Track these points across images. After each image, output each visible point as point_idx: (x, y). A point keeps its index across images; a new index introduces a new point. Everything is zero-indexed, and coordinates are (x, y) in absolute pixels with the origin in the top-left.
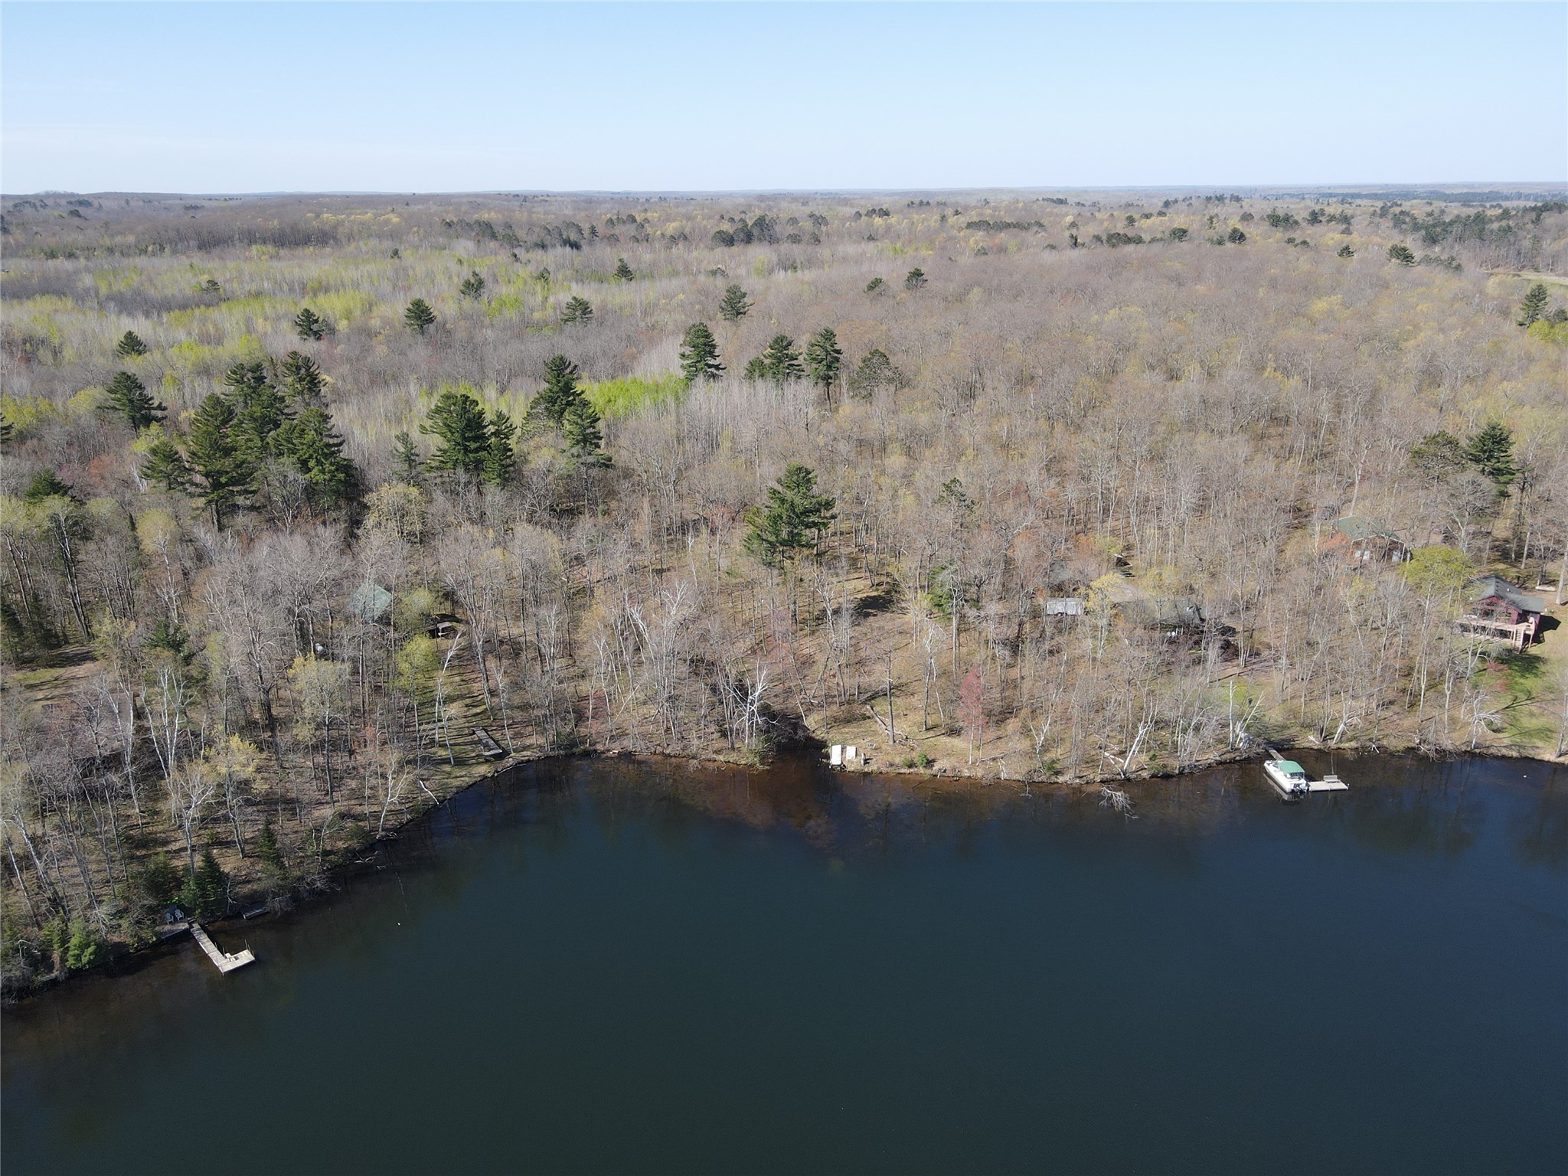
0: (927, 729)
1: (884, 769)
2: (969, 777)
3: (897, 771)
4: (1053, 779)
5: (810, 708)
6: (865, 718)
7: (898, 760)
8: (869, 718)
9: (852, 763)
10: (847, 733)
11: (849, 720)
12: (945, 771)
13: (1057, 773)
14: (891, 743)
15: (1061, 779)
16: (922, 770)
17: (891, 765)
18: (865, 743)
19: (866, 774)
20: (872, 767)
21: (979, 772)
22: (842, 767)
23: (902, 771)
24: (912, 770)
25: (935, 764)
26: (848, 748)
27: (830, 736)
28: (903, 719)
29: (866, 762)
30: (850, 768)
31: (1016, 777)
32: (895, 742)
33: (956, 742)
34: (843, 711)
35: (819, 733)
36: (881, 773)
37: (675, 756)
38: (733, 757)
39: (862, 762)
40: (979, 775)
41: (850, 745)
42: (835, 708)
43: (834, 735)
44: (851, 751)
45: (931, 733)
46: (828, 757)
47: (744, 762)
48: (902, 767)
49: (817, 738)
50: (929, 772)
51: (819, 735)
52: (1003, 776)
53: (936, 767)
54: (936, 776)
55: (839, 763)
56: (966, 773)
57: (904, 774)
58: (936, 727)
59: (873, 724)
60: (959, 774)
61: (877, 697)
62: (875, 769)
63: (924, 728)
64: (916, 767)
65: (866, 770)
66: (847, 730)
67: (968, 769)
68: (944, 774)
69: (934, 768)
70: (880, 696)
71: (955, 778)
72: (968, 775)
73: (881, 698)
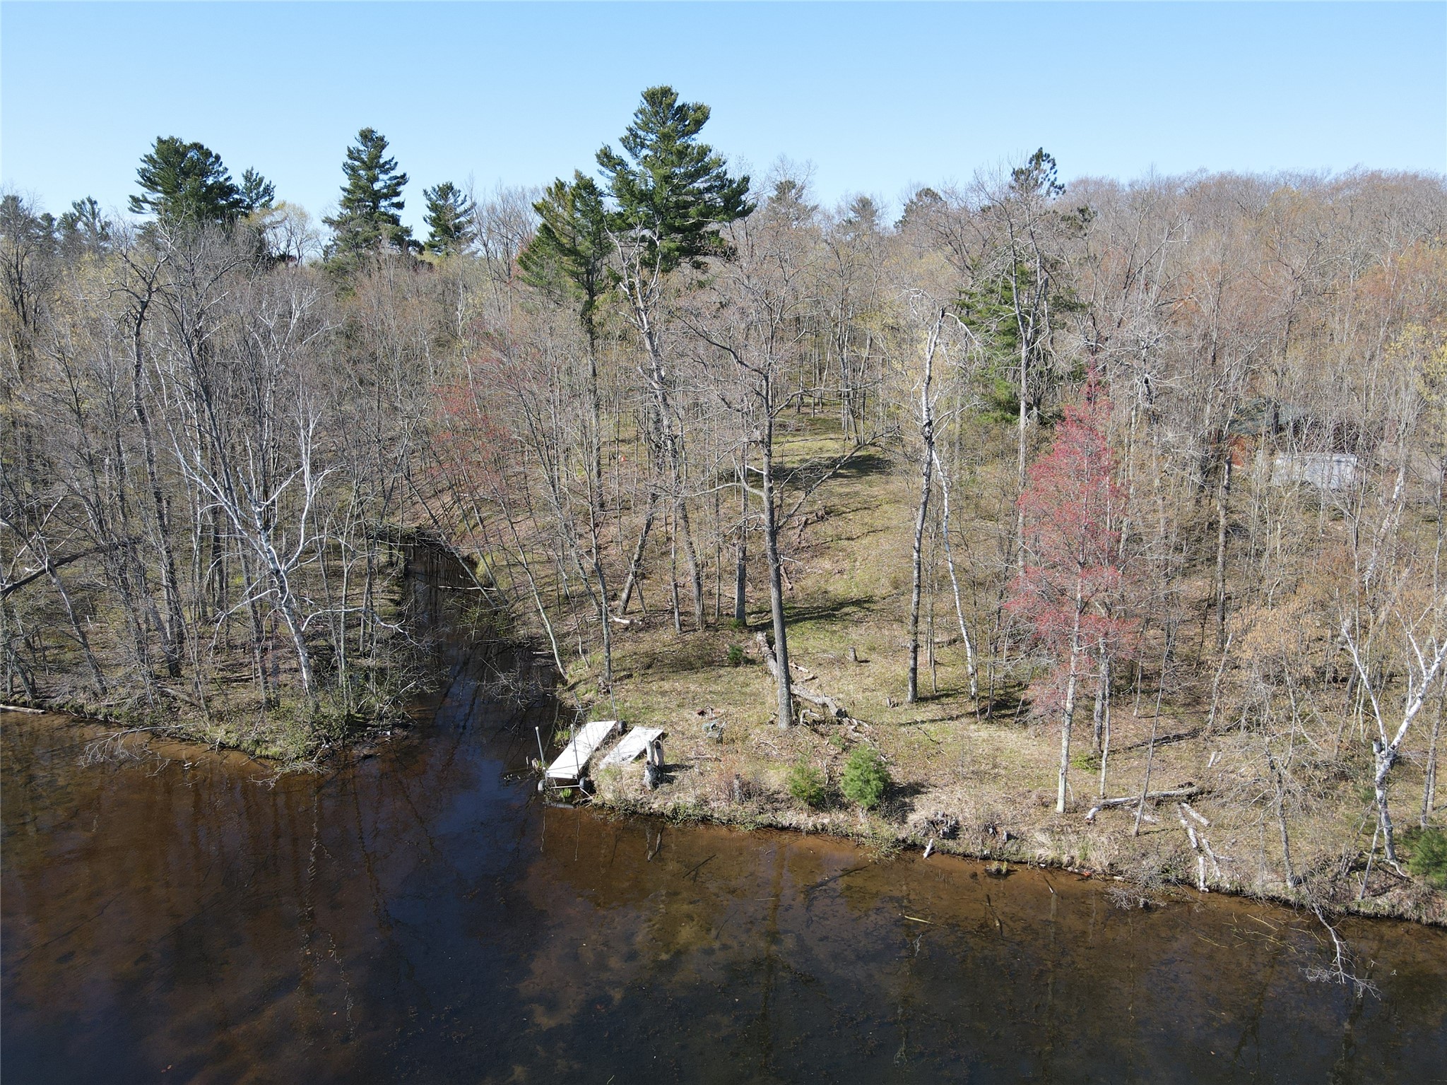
0: (919, 699)
1: (720, 808)
2: (1054, 867)
3: (765, 819)
6: (738, 660)
7: (776, 778)
8: (750, 662)
9: (613, 776)
10: (663, 694)
11: (691, 664)
12: (954, 833)
14: (783, 726)
16: (862, 822)
17: (748, 792)
18: (698, 721)
20: (679, 797)
22: (580, 787)
23: (789, 818)
24: (824, 819)
25: (918, 801)
26: (635, 732)
27: (605, 698)
28: (852, 668)
29: (665, 774)
30: (605, 793)
31: (1265, 883)
32: (796, 722)
34: (685, 643)
35: (583, 689)
36: (709, 820)
38: (249, 734)
39: (652, 778)
40: (1098, 860)
41: (652, 724)
42: (667, 635)
43: (616, 696)
44: (635, 742)
45: (932, 710)
47: (265, 749)
48: (788, 802)
50: (890, 830)
51: (578, 694)
52: (1204, 871)
53: (922, 811)
54: (915, 847)
55: (574, 772)
56: (1042, 847)
57: (797, 830)
58: (947, 696)
59: (757, 677)
60: (1011, 847)
61: (797, 621)
62: (689, 805)
63: (909, 697)
64: (844, 807)
65: (655, 806)
66: (666, 686)
67: (1050, 830)
68: (950, 844)
69: (912, 818)
70: (805, 619)
71: (994, 866)
72: (1048, 854)
73: (808, 624)
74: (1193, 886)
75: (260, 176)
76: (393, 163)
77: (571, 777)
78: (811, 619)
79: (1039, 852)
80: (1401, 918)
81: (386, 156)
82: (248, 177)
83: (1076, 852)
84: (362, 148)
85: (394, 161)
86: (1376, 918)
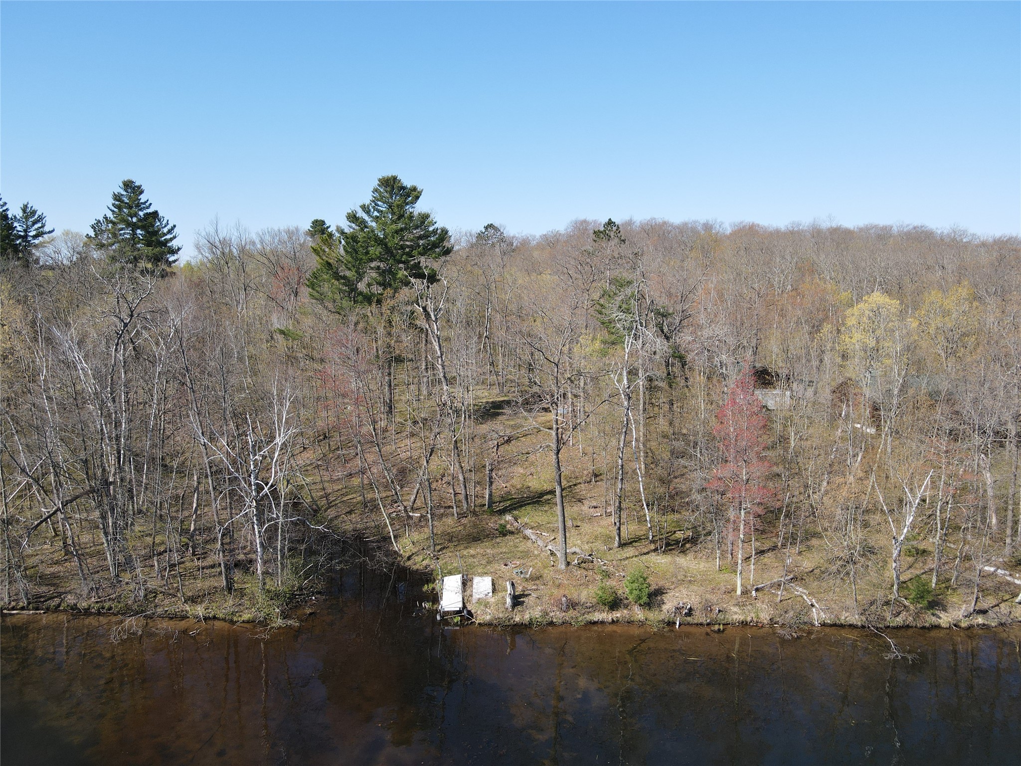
0: (622, 545)
1: (557, 616)
2: (744, 624)
3: (584, 618)
4: (929, 619)
5: (404, 522)
6: (504, 532)
8: (512, 533)
9: (487, 605)
10: (473, 556)
11: (476, 537)
12: (690, 612)
13: (936, 604)
14: (562, 566)
15: (945, 619)
16: (639, 614)
17: (572, 605)
18: (509, 571)
19: (519, 629)
20: (531, 612)
21: (763, 612)
22: (465, 614)
23: (597, 616)
24: (617, 615)
25: (666, 598)
26: (477, 580)
27: (441, 562)
29: (517, 601)
30: (483, 616)
31: (846, 618)
32: (568, 564)
33: (687, 562)
34: (465, 526)
35: (418, 559)
36: (551, 623)
37: (99, 613)
38: (225, 606)
39: (509, 601)
40: (765, 617)
41: (482, 574)
42: (450, 521)
43: (449, 558)
44: (482, 585)
45: (630, 551)
46: (435, 598)
47: (246, 616)
48: (593, 608)
49: (415, 568)
50: (654, 616)
51: (419, 563)
52: (817, 618)
53: (669, 605)
54: (671, 624)
55: (458, 606)
56: (736, 615)
57: (602, 623)
58: (636, 542)
59: (521, 542)
60: (721, 616)
61: (521, 506)
62: (537, 616)
63: (616, 544)
64: (626, 606)
65: (517, 619)
66: (472, 552)
67: (737, 605)
68: (689, 619)
69: (665, 608)
70: (525, 505)
71: (716, 627)
72: (741, 618)
73: (529, 508)
74: (813, 625)
75: (33, 209)
76: (147, 204)
77: (458, 609)
78: (529, 504)
79: (735, 617)
80: (908, 627)
81: (143, 198)
82: (24, 209)
83: (753, 615)
84: (125, 193)
85: (149, 203)
86: (898, 628)
